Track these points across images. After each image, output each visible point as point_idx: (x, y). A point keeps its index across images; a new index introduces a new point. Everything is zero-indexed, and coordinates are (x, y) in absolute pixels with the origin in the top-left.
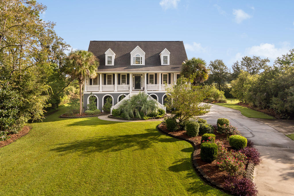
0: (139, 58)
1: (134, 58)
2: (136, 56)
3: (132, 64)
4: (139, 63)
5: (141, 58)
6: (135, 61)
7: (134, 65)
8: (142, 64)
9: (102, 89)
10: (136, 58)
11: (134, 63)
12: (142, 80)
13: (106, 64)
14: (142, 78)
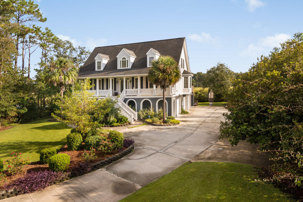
0: (125, 61)
1: (120, 61)
2: (123, 59)
3: (119, 68)
4: (125, 67)
5: (127, 61)
6: (121, 64)
7: (121, 68)
8: (128, 68)
10: (122, 61)
11: (120, 67)
12: (128, 85)
13: (96, 70)
14: (128, 82)
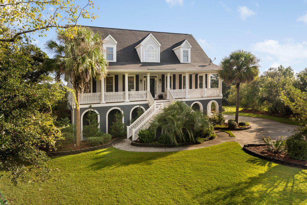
3: (143, 60)
4: (153, 60)
5: (155, 51)
6: (147, 55)
7: (146, 61)
8: (157, 62)
9: (105, 99)
14: (156, 82)
